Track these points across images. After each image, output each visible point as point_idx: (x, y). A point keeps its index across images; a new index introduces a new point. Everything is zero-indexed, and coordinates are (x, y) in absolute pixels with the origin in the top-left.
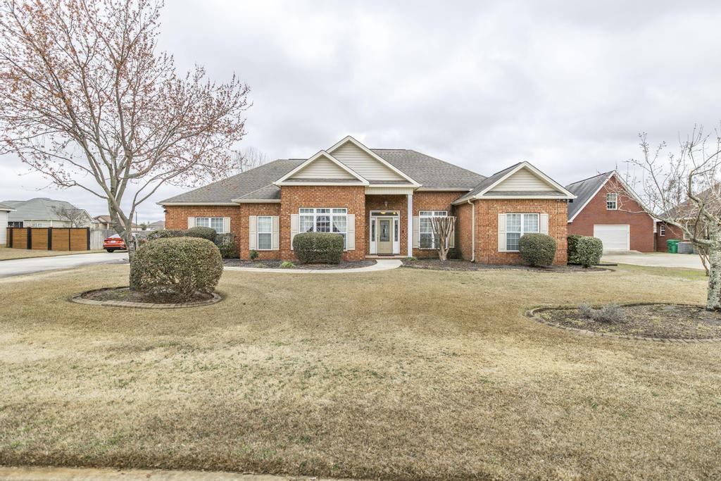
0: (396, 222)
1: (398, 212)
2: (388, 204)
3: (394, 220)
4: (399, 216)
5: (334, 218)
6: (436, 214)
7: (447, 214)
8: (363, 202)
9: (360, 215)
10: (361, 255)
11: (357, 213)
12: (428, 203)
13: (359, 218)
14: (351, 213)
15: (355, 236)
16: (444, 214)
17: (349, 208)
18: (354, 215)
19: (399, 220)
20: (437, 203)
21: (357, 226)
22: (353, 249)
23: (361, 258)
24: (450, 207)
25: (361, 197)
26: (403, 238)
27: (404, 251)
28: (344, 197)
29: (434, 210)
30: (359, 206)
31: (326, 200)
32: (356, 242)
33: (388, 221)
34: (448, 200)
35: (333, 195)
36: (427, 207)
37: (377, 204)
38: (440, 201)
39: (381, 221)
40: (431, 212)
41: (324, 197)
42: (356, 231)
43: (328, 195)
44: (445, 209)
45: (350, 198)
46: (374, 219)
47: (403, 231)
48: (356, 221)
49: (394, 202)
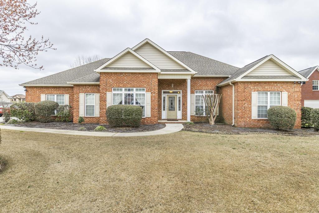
0: (179, 98)
1: (181, 91)
2: (174, 86)
3: (178, 96)
4: (181, 94)
5: (137, 94)
6: (206, 92)
7: (214, 92)
8: (156, 83)
9: (154, 93)
10: (155, 120)
11: (152, 91)
12: (200, 85)
13: (154, 95)
14: (148, 92)
15: (151, 107)
16: (212, 92)
17: (147, 88)
18: (150, 93)
19: (181, 96)
20: (207, 85)
21: (152, 100)
22: (150, 116)
23: (155, 123)
24: (215, 88)
25: (155, 80)
26: (184, 109)
27: (185, 117)
28: (143, 80)
29: (204, 90)
30: (154, 87)
31: (131, 82)
32: (151, 112)
33: (174, 97)
34: (214, 83)
35: (135, 79)
36: (200, 87)
37: (167, 86)
38: (209, 84)
39: (169, 97)
40: (203, 91)
41: (130, 80)
42: (151, 104)
43: (132, 79)
44: (212, 89)
45: (147, 81)
46: (164, 96)
47: (184, 104)
48: (151, 97)
49: (178, 84)
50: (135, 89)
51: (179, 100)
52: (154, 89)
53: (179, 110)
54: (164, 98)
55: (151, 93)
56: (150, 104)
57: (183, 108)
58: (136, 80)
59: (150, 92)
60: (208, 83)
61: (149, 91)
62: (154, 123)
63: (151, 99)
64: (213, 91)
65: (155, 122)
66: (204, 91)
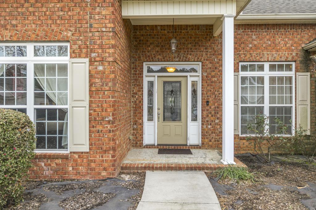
0: (194, 84)
1: (198, 66)
2: (178, 49)
3: (190, 80)
4: (199, 73)
5: (39, 68)
6: (272, 68)
7: (296, 68)
8: (109, 25)
9: (102, 61)
10: (106, 165)
11: (93, 55)
12: (256, 47)
13: (101, 68)
14: (80, 57)
15: (90, 114)
16: (289, 68)
17: (75, 44)
18: (87, 60)
19: (199, 80)
20: (275, 47)
21: (93, 89)
22: (86, 149)
23: (104, 174)
24: (301, 54)
25: (104, 13)
26: (208, 116)
27: (210, 141)
28: (61, 13)
29: (268, 61)
30: (101, 37)
31: (14, 22)
32: (90, 131)
33: (180, 82)
34: (296, 40)
35: (31, 9)
36: (254, 54)
37: (158, 49)
38: (282, 42)
39: (165, 83)
40: (263, 66)
41: (10, 14)
42: (91, 102)
43: (19, 10)
44: (290, 58)
45: (76, 18)
46: (151, 79)
47: (207, 102)
48: (91, 76)
49: (190, 46)
50: (30, 48)
51: (194, 92)
52: (101, 46)
53: (195, 119)
54: (151, 84)
55: (90, 61)
56: (87, 104)
57: (205, 113)
58: (34, 12)
59: (86, 57)
60: (278, 39)
61: (83, 55)
62: (99, 174)
63: (91, 85)
64: (294, 64)
65: (105, 169)
66: (267, 66)
